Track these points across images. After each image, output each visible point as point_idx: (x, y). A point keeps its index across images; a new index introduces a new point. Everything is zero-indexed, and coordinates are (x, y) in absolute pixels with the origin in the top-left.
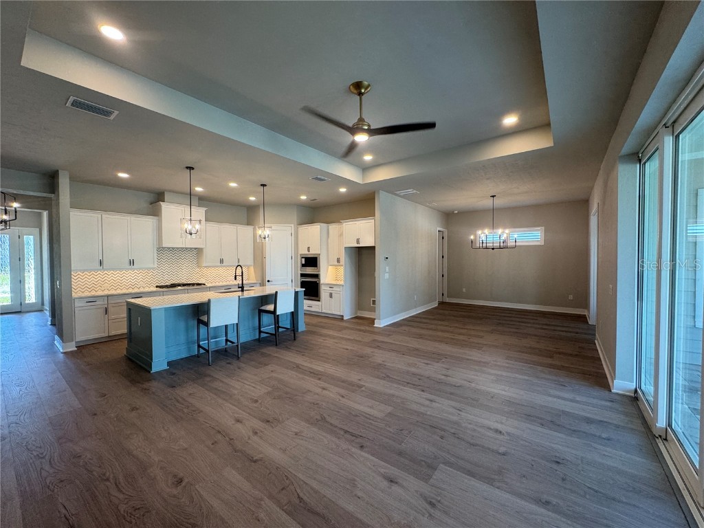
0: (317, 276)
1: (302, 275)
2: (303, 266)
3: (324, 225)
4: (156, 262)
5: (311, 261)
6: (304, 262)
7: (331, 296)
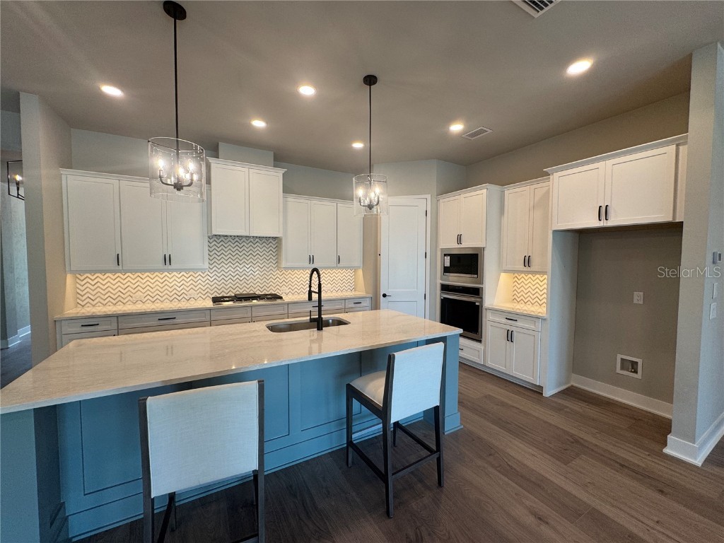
0: (477, 292)
1: (445, 288)
2: (446, 270)
3: (495, 188)
4: (207, 261)
5: (467, 262)
6: (447, 264)
7: (510, 336)
